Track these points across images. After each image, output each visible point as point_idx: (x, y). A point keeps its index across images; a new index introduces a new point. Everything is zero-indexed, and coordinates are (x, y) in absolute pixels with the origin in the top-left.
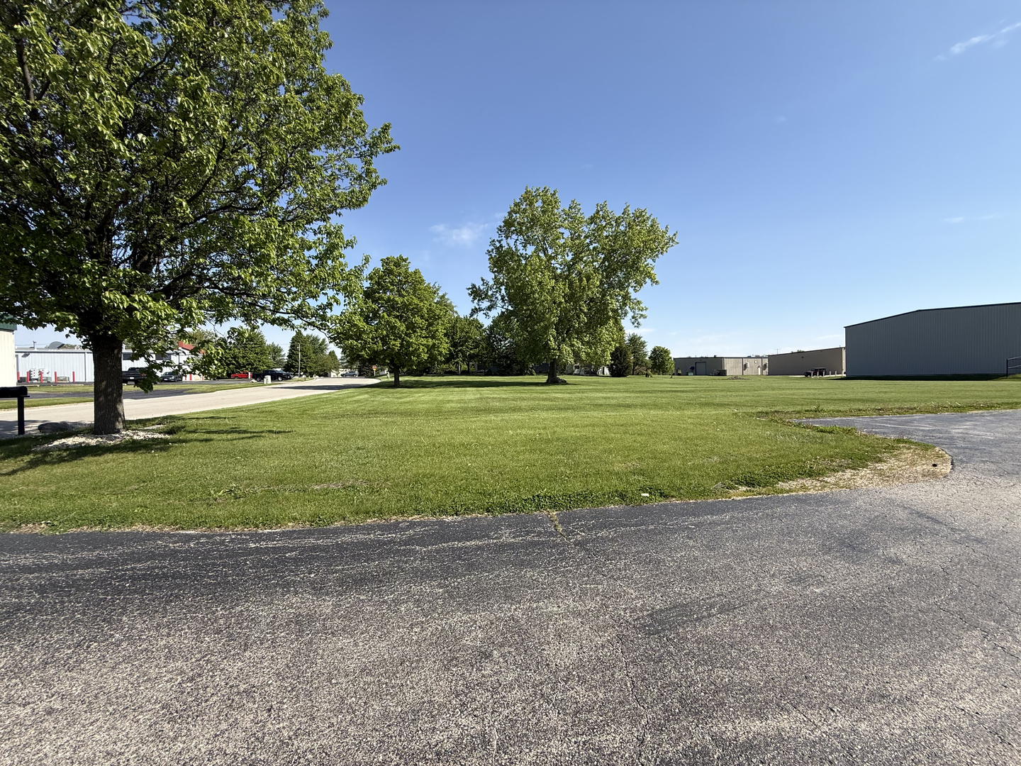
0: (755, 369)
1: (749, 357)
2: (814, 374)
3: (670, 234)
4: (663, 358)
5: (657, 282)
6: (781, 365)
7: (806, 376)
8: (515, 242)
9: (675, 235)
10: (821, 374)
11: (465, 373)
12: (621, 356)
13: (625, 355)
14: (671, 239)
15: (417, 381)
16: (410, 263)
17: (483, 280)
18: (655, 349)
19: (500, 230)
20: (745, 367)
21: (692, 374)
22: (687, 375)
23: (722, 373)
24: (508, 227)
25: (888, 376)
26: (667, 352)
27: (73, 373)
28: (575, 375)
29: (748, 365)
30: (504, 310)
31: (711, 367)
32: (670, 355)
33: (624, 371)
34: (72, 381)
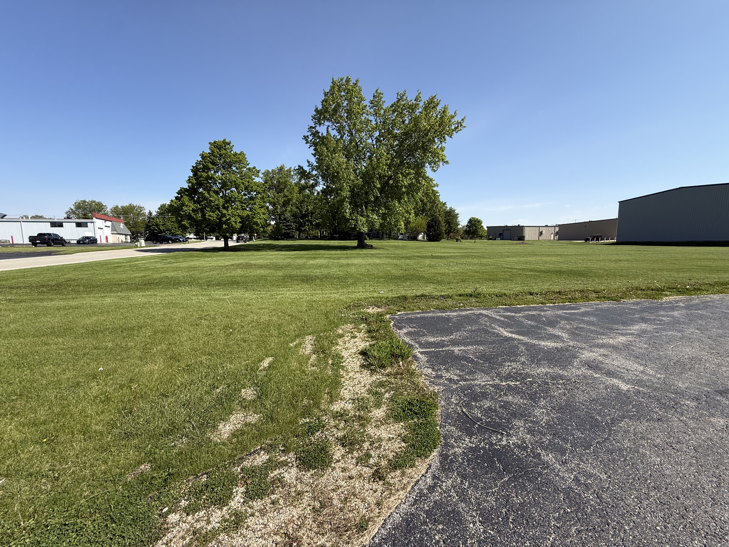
0: (549, 235)
1: (547, 226)
2: (593, 240)
3: (457, 119)
4: (476, 227)
5: (447, 162)
6: (568, 233)
7: (586, 241)
8: (328, 128)
9: (463, 120)
10: (598, 240)
11: (323, 238)
12: (435, 225)
13: (439, 224)
14: (460, 124)
15: (264, 244)
16: (233, 146)
17: (308, 162)
18: (470, 220)
19: (315, 118)
20: (541, 234)
21: (499, 239)
22: (496, 240)
23: (521, 238)
24: (321, 115)
25: (650, 242)
26: (479, 222)
27: (12, 237)
28: (400, 239)
29: (544, 232)
30: (325, 187)
31: (514, 234)
32: (482, 225)
33: (438, 237)
34: (11, 243)
